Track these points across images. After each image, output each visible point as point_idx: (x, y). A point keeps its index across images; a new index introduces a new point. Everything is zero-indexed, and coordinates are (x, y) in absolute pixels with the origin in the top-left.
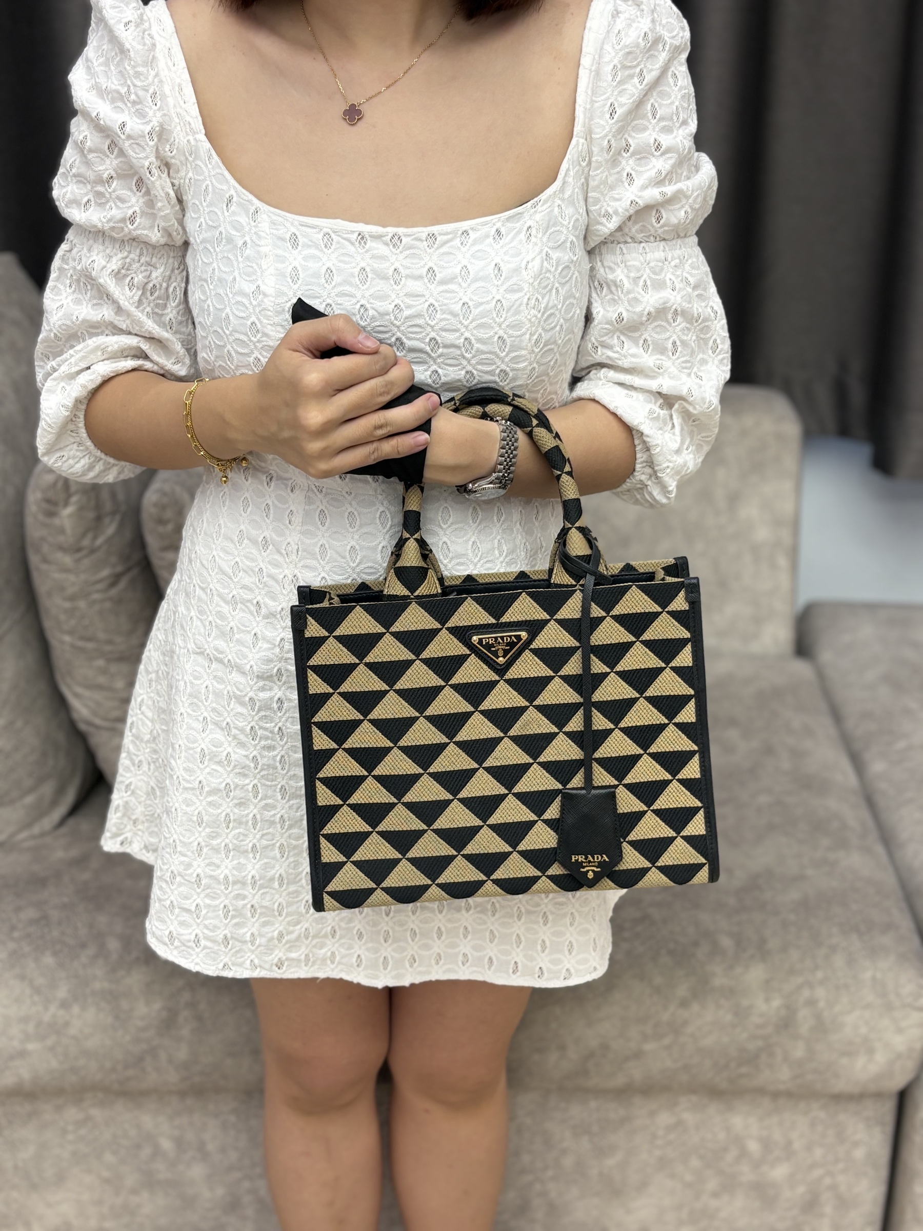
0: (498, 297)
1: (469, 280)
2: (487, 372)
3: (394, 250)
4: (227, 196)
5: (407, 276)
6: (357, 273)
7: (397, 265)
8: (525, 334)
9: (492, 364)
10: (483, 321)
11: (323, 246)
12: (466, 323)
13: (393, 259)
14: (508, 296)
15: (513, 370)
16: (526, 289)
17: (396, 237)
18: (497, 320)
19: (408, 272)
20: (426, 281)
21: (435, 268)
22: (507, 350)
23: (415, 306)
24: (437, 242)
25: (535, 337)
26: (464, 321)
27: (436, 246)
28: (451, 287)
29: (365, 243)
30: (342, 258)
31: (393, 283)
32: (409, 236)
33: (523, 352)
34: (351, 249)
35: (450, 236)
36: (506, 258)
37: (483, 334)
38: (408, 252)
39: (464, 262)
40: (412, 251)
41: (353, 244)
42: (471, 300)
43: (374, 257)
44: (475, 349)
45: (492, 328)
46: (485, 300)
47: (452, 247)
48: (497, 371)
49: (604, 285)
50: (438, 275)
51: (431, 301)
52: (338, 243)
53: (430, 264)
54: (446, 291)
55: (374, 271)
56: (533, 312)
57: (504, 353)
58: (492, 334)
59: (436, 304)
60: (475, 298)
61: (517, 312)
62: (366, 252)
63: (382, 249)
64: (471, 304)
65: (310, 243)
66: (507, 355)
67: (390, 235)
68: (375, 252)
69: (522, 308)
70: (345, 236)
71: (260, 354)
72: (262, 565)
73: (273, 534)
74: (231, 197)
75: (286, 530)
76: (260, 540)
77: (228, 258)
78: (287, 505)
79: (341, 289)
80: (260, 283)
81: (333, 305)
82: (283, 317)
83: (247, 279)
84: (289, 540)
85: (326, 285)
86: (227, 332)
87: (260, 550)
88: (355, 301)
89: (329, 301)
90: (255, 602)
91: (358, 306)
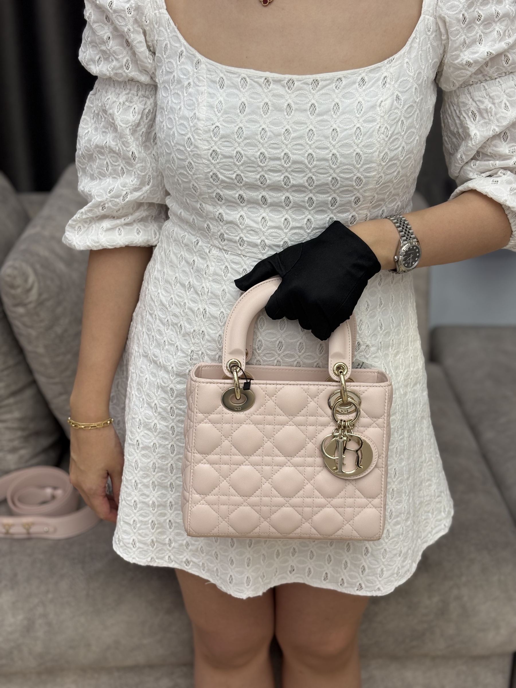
0: (358, 125)
1: (338, 114)
2: (347, 179)
3: (288, 90)
4: (180, 51)
5: (296, 110)
6: (262, 106)
7: (290, 101)
8: (375, 152)
9: (351, 173)
10: (346, 141)
11: (240, 86)
12: (334, 143)
13: (287, 96)
14: (365, 125)
15: (366, 177)
16: (378, 120)
17: (291, 82)
18: (356, 141)
19: (296, 106)
20: (309, 113)
21: (316, 104)
22: (361, 163)
23: (299, 130)
24: (319, 86)
25: (382, 155)
26: (332, 142)
27: (317, 89)
28: (325, 117)
29: (269, 85)
30: (253, 95)
31: (286, 114)
32: (300, 81)
33: (374, 165)
34: (259, 90)
35: (328, 82)
36: (366, 99)
37: (346, 151)
38: (298, 92)
39: (337, 100)
40: (301, 92)
41: (261, 86)
42: (339, 127)
43: (274, 95)
44: (338, 161)
45: (352, 146)
46: (348, 127)
47: (329, 89)
48: (355, 178)
50: (317, 109)
51: (311, 127)
52: (251, 85)
53: (313, 101)
54: (322, 121)
55: (273, 105)
56: (382, 136)
57: (360, 165)
58: (352, 151)
59: (314, 130)
60: (341, 125)
61: (371, 136)
62: (269, 92)
63: (281, 90)
64: (338, 130)
65: (232, 85)
66: (361, 167)
67: (287, 80)
68: (275, 92)
69: (374, 133)
70: (256, 80)
71: (192, 159)
72: (186, 301)
73: (195, 281)
74: (182, 52)
75: (202, 278)
76: (187, 284)
77: (178, 94)
78: (205, 262)
79: (250, 117)
80: (196, 111)
81: (243, 128)
82: (208, 135)
83: (189, 108)
84: (204, 285)
85: (240, 114)
86: (173, 144)
87: (186, 291)
88: (259, 126)
89: (241, 125)
90: (179, 325)
91: (260, 129)
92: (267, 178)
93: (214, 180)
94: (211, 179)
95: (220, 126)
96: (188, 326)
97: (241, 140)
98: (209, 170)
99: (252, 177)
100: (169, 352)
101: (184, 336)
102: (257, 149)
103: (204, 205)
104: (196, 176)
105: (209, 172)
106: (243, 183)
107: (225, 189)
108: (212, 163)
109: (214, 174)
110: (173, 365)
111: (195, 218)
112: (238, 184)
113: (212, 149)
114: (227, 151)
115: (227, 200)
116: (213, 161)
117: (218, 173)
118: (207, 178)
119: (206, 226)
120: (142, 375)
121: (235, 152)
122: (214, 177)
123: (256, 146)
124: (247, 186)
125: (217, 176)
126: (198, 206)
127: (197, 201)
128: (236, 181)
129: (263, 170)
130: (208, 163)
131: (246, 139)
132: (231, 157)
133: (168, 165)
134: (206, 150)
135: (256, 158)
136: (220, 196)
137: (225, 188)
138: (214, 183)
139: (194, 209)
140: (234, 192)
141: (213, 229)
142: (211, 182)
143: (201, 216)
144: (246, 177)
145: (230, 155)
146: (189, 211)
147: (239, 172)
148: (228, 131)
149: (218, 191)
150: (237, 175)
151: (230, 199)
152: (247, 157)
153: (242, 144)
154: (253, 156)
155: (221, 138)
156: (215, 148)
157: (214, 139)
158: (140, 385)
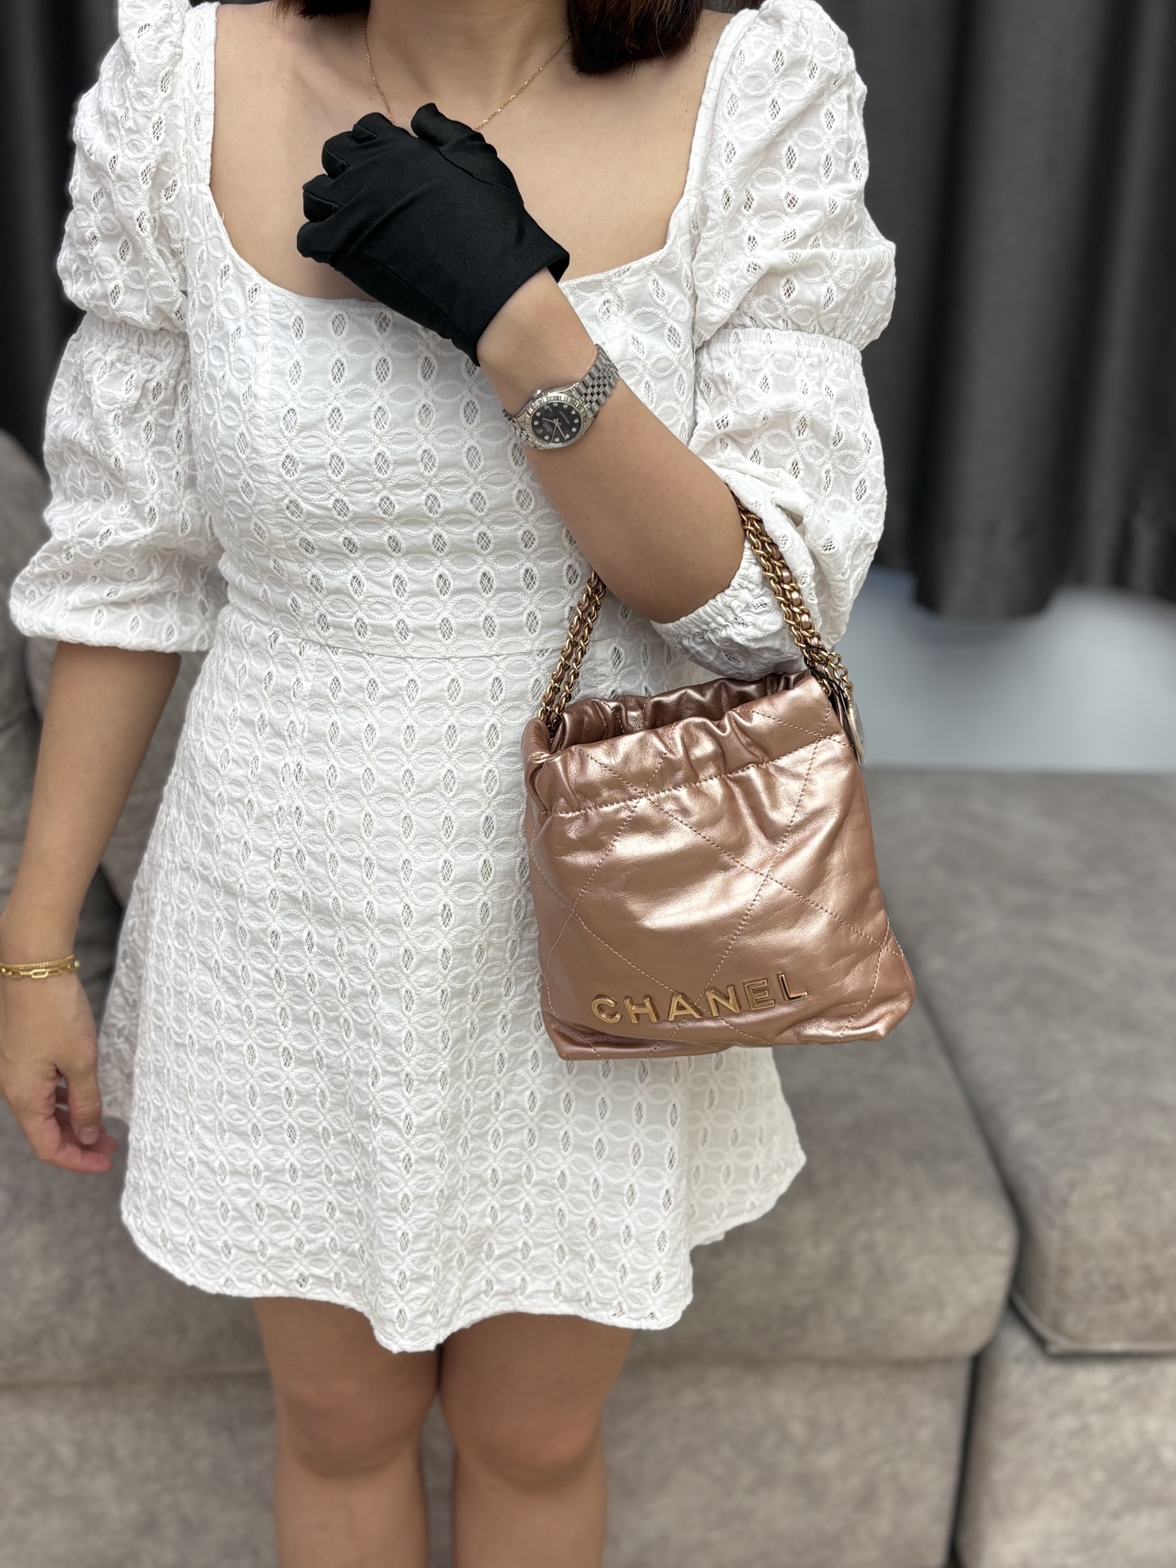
4: (222, 267)
6: (377, 367)
7: (428, 353)
11: (333, 331)
19: (441, 362)
20: (465, 371)
23: (448, 405)
29: (387, 325)
30: (357, 346)
31: (421, 376)
43: (397, 343)
49: (711, 385)
51: (470, 397)
52: (352, 327)
55: (397, 362)
59: (476, 401)
62: (388, 337)
65: (317, 329)
71: (249, 475)
72: (258, 753)
73: (272, 711)
74: (227, 268)
75: (289, 705)
76: (256, 720)
77: (219, 349)
78: (293, 672)
79: (353, 387)
80: (252, 382)
81: (342, 409)
82: (276, 426)
83: (238, 375)
84: (293, 717)
85: (333, 383)
86: (215, 446)
87: (254, 733)
88: (370, 402)
89: (336, 404)
90: (246, 801)
91: (375, 408)
92: (395, 502)
93: (293, 514)
94: (287, 512)
95: (297, 410)
96: (266, 801)
97: (339, 432)
98: (281, 495)
99: (364, 502)
100: (230, 856)
101: (258, 820)
102: (369, 448)
103: (281, 562)
104: (258, 508)
105: (283, 499)
106: (350, 515)
107: (316, 529)
108: (286, 482)
109: (291, 502)
110: (242, 881)
111: (267, 588)
112: (340, 518)
113: (285, 454)
114: (313, 456)
115: (322, 550)
116: (287, 478)
117: (299, 499)
118: (280, 511)
119: (289, 601)
120: (183, 907)
121: (328, 456)
122: (293, 508)
123: (367, 441)
124: (357, 521)
125: (297, 506)
126: (272, 564)
127: (268, 556)
128: (335, 513)
129: (384, 487)
130: (279, 480)
131: (347, 429)
132: (321, 466)
133: (210, 486)
134: (272, 456)
135: (369, 465)
136: (309, 543)
137: (315, 527)
138: (294, 518)
139: (265, 570)
140: (335, 533)
141: (305, 608)
142: (287, 518)
143: (280, 584)
144: (353, 503)
145: (319, 461)
146: (255, 577)
147: (338, 495)
148: (311, 418)
149: (304, 534)
150: (337, 501)
151: (328, 547)
152: (352, 464)
153: (341, 440)
154: (364, 460)
155: (300, 431)
156: (290, 451)
157: (287, 433)
158: (182, 926)
